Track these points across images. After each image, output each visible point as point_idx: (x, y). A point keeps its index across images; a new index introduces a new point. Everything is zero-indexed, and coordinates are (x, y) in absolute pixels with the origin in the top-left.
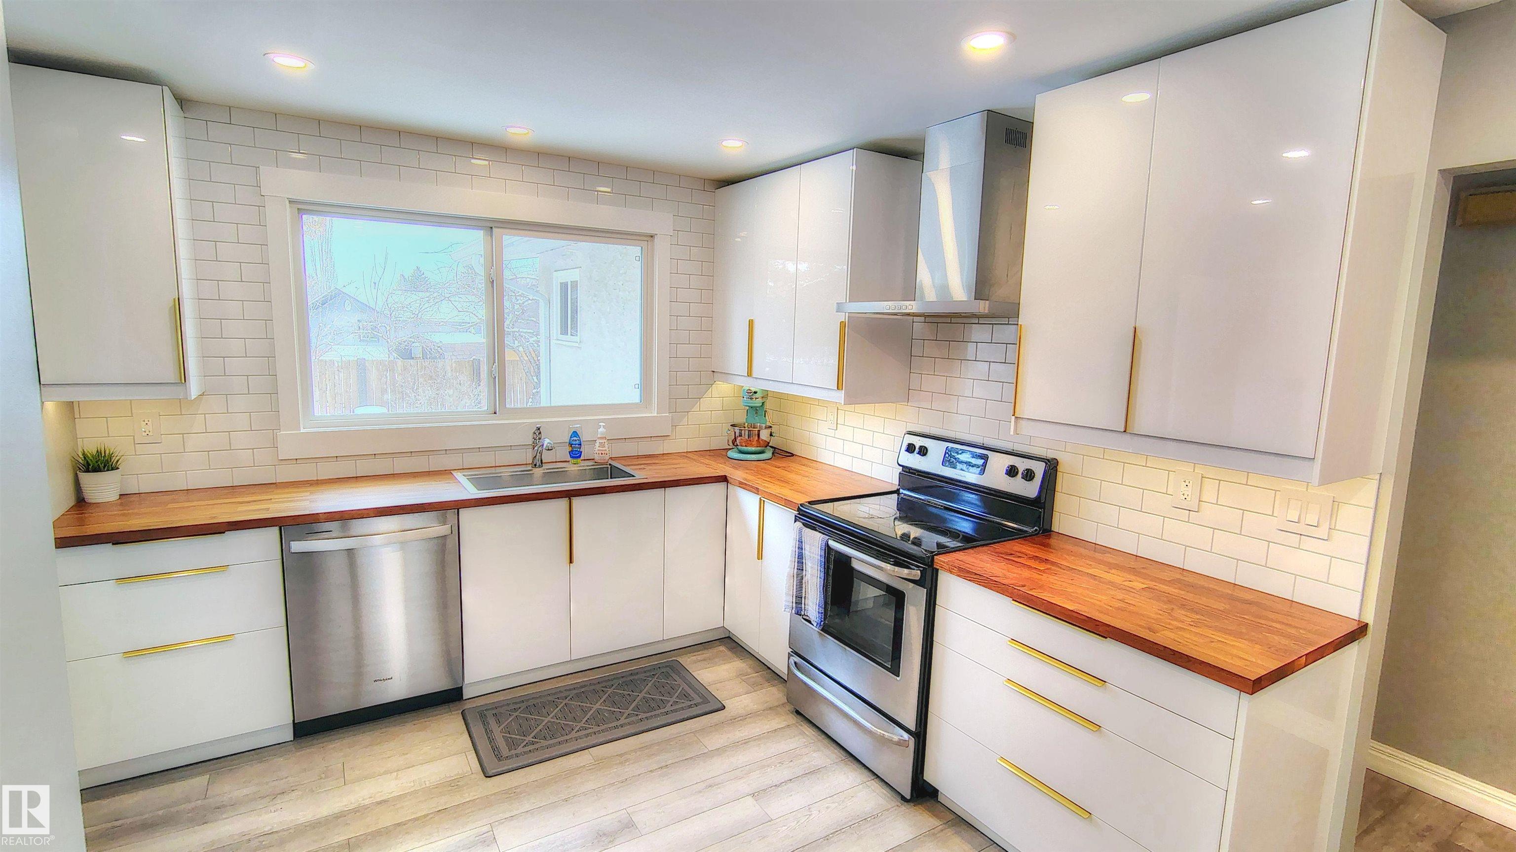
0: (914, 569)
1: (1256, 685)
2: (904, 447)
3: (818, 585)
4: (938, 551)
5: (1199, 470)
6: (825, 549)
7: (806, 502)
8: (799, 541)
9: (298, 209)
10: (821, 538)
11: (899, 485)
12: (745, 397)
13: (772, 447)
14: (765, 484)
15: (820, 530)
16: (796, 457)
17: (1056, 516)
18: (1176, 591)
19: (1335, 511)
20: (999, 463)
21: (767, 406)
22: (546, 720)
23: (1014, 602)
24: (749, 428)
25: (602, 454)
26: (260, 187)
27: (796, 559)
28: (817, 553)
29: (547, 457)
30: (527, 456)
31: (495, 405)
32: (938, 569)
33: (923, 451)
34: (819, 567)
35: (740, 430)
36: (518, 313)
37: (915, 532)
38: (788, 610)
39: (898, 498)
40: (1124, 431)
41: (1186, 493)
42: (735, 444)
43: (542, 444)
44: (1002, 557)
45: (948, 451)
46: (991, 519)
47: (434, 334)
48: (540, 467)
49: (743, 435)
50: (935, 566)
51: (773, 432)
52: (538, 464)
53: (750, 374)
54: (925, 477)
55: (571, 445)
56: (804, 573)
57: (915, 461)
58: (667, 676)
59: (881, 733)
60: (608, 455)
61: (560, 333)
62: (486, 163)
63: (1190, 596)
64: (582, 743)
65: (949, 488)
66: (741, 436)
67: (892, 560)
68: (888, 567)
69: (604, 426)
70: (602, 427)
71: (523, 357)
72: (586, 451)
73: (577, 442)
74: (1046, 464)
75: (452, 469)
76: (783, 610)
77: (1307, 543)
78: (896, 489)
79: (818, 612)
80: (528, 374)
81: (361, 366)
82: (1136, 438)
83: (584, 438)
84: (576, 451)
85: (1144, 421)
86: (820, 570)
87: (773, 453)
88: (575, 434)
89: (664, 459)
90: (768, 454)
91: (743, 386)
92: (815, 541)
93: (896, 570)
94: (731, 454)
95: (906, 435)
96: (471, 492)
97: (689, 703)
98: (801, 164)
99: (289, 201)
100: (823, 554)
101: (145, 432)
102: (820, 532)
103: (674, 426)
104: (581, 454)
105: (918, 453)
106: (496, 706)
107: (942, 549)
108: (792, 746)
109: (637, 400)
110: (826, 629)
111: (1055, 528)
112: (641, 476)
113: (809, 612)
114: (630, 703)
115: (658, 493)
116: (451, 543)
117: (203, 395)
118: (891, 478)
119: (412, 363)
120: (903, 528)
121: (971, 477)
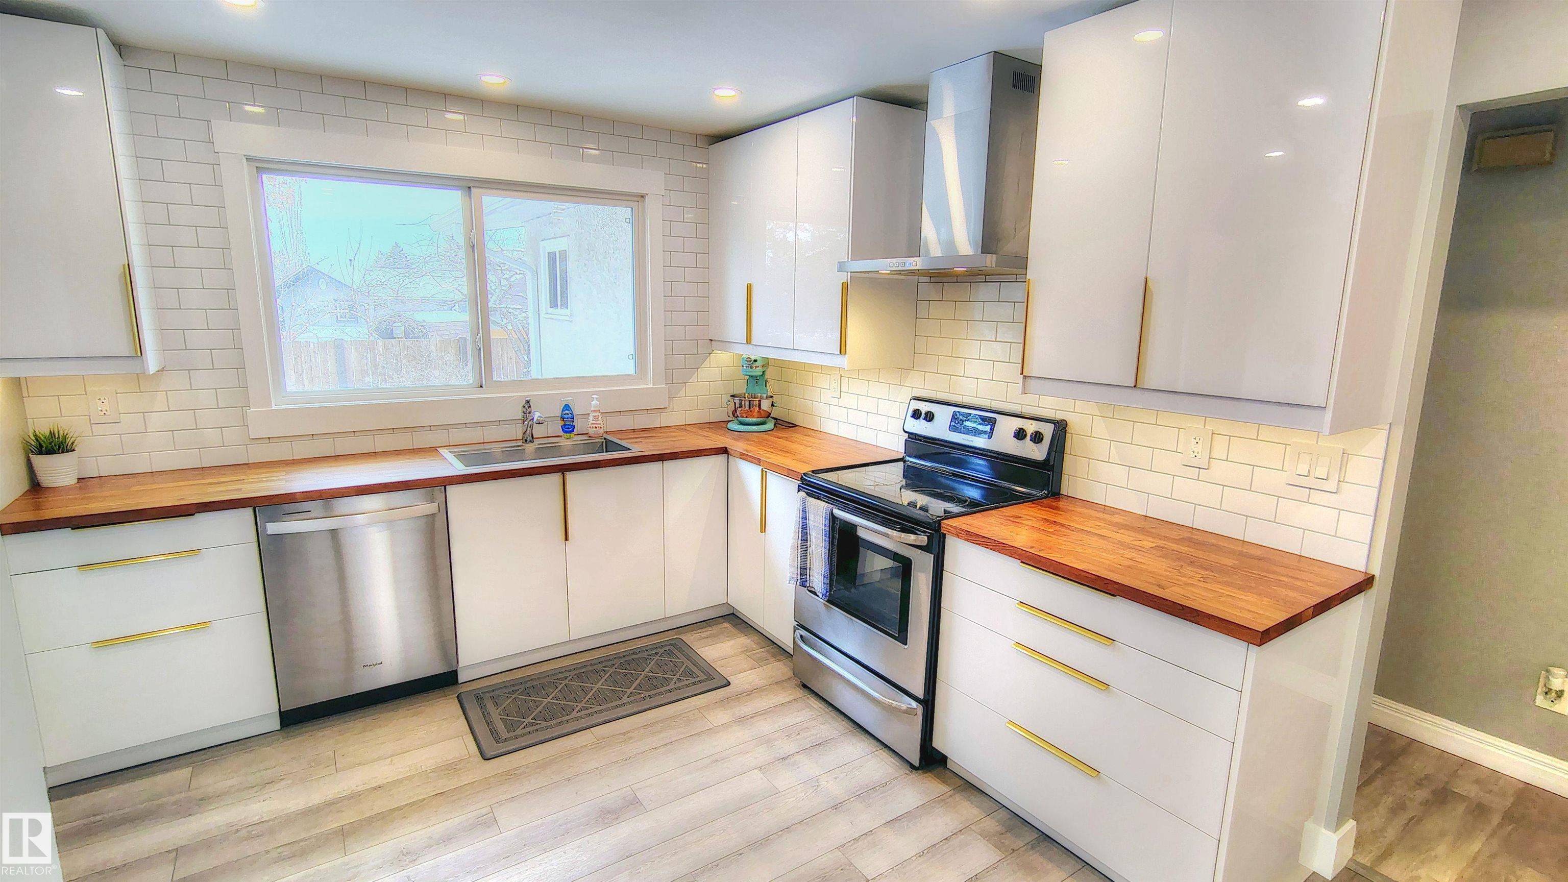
0: (921, 535)
1: (1264, 637)
2: (910, 413)
3: (823, 556)
4: (945, 516)
5: (1212, 425)
6: (830, 518)
7: (810, 471)
8: (802, 511)
9: (257, 167)
10: (825, 507)
11: (905, 453)
12: (745, 366)
13: (774, 419)
14: (767, 455)
15: (824, 500)
16: (799, 428)
17: (1065, 478)
18: (1186, 549)
19: (1345, 462)
20: (1007, 427)
21: (768, 376)
22: (546, 701)
23: (1022, 564)
24: (749, 398)
25: (596, 428)
26: (213, 143)
27: (800, 530)
28: (821, 522)
29: (538, 431)
30: (517, 432)
31: (481, 378)
32: (945, 534)
33: (930, 417)
34: (824, 536)
35: (740, 400)
36: (505, 289)
37: (922, 500)
38: (793, 582)
39: (904, 466)
40: (1135, 386)
41: (1196, 451)
42: (736, 415)
43: (532, 418)
44: (1010, 520)
45: (954, 417)
46: (1000, 484)
47: (417, 312)
48: (531, 442)
49: (743, 406)
50: (942, 532)
51: (774, 401)
52: (528, 440)
53: (749, 341)
54: (933, 443)
55: (563, 419)
56: (809, 544)
57: (920, 427)
58: (670, 653)
59: (889, 702)
60: (602, 428)
61: (549, 306)
62: (461, 117)
63: (1199, 554)
64: (583, 723)
65: (957, 454)
66: (741, 406)
67: (898, 527)
68: (894, 533)
69: (597, 398)
70: (595, 399)
71: (512, 334)
72: (579, 424)
73: (570, 415)
74: (1055, 425)
75: (438, 446)
76: (788, 582)
77: (1316, 497)
78: (902, 457)
79: (824, 583)
80: (518, 352)
81: (339, 346)
82: (1146, 393)
83: (577, 411)
84: (568, 425)
85: (1153, 377)
86: (825, 540)
87: (775, 424)
88: (567, 407)
89: (661, 433)
90: (770, 425)
91: (742, 355)
92: (819, 510)
93: (903, 536)
94: (732, 426)
95: (912, 401)
96: (458, 468)
97: (694, 680)
98: (798, 116)
99: (247, 159)
100: (827, 522)
101: (101, 411)
102: (824, 501)
103: (671, 398)
104: (574, 429)
105: (924, 419)
106: (493, 689)
107: (949, 515)
108: (799, 720)
109: (633, 372)
110: (833, 600)
111: (1064, 491)
112: (637, 449)
113: (814, 583)
114: (632, 682)
115: (655, 467)
116: (440, 523)
117: (163, 370)
118: (896, 445)
119: (394, 344)
120: (909, 496)
121: (979, 442)
